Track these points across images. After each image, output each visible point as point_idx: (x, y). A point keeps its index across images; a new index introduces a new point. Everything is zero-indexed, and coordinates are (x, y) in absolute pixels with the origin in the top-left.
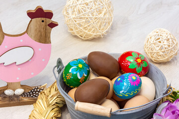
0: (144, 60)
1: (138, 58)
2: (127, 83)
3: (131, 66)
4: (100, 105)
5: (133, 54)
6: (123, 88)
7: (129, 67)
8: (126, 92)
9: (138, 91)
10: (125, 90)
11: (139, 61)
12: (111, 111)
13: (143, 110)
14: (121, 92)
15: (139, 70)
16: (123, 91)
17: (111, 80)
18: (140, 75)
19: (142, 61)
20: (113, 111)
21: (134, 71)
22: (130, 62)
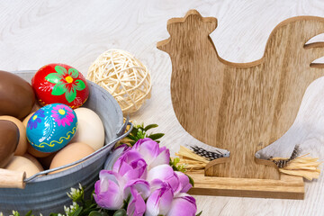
0: (78, 78)
1: (67, 75)
2: (49, 122)
3: (56, 92)
4: (5, 168)
5: (56, 68)
6: (44, 133)
7: (53, 94)
8: (50, 140)
9: (72, 135)
10: (48, 135)
11: (70, 80)
12: (24, 178)
13: (82, 169)
14: (41, 140)
15: (71, 96)
16: (44, 138)
17: (22, 120)
18: (74, 105)
19: (75, 79)
20: (28, 177)
21: (61, 99)
22: (54, 84)
